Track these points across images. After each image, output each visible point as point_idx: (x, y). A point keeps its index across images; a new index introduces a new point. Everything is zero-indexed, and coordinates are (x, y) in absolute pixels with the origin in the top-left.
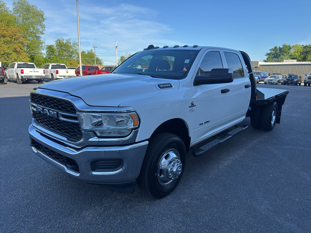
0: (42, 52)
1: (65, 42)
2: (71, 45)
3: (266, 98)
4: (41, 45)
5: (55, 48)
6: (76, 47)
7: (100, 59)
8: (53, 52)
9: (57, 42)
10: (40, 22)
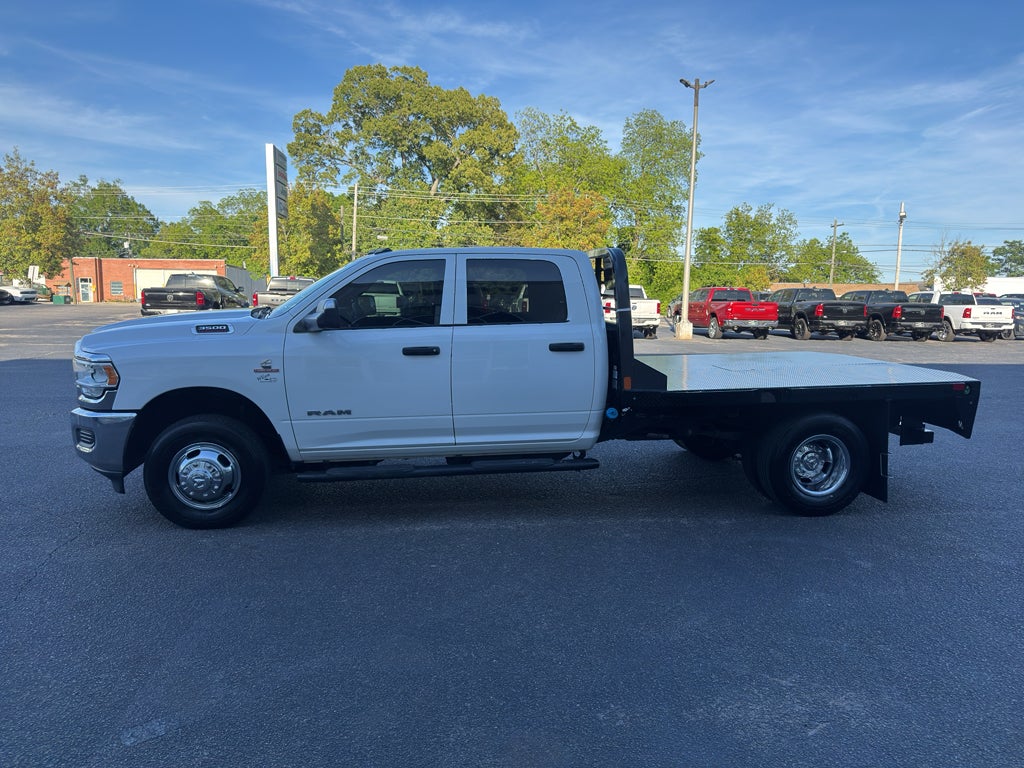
0: (680, 250)
1: (752, 214)
2: (772, 223)
3: (670, 388)
4: (677, 231)
5: (722, 235)
6: (788, 226)
7: (870, 262)
8: (715, 250)
9: (730, 217)
10: (684, 169)
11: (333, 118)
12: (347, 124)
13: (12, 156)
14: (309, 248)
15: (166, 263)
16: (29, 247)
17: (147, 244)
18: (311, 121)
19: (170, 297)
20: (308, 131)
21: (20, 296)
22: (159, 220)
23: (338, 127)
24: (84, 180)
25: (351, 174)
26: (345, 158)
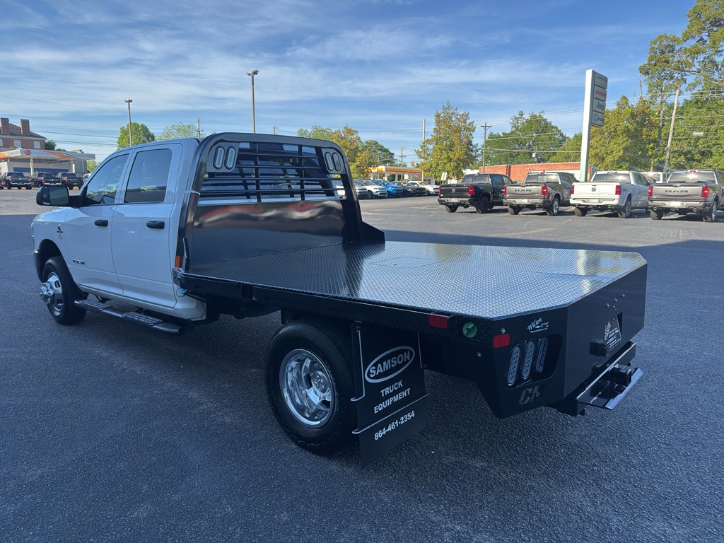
11: (687, 37)
12: (702, 39)
13: (446, 106)
14: (624, 148)
15: (551, 165)
16: (446, 161)
17: (554, 154)
18: (665, 43)
19: (454, 190)
20: (663, 52)
21: (433, 191)
22: (567, 136)
23: (691, 43)
24: (521, 114)
25: (697, 82)
26: (694, 69)
